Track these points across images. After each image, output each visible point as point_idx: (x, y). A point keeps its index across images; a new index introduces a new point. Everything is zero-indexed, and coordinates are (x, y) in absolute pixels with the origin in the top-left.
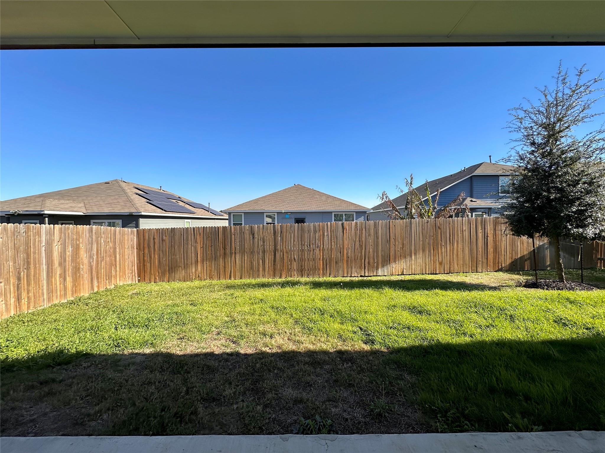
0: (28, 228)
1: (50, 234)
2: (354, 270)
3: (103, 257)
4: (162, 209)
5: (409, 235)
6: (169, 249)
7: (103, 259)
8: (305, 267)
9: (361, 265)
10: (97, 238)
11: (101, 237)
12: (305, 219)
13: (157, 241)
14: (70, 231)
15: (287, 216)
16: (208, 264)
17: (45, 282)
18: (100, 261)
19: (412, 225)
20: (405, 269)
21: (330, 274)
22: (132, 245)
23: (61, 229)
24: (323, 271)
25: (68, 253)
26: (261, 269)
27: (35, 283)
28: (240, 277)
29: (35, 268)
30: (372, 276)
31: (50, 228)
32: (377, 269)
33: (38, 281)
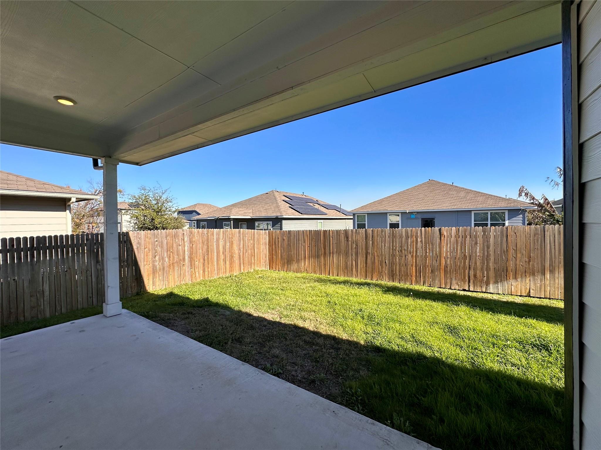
0: (208, 231)
1: (218, 234)
2: (454, 282)
3: (247, 250)
4: (299, 212)
5: (541, 245)
6: (287, 246)
7: (247, 251)
8: (396, 272)
9: (465, 277)
10: (243, 237)
11: (246, 237)
12: (434, 219)
13: (280, 240)
14: (228, 233)
15: (413, 216)
16: (313, 261)
17: (216, 263)
18: (245, 253)
19: (546, 233)
20: (533, 290)
21: (424, 283)
22: (265, 242)
23: (223, 232)
24: (416, 279)
25: (227, 247)
26: (354, 269)
27: (211, 263)
28: (337, 274)
29: (211, 254)
30: (478, 292)
31: (218, 231)
32: (487, 284)
33: (212, 263)
